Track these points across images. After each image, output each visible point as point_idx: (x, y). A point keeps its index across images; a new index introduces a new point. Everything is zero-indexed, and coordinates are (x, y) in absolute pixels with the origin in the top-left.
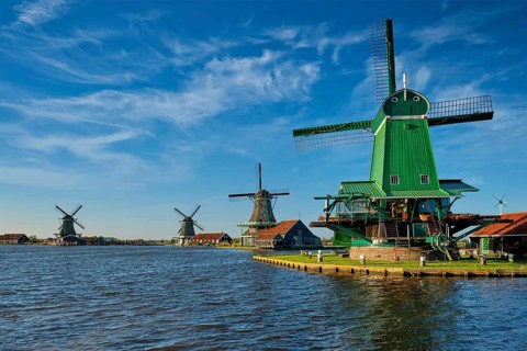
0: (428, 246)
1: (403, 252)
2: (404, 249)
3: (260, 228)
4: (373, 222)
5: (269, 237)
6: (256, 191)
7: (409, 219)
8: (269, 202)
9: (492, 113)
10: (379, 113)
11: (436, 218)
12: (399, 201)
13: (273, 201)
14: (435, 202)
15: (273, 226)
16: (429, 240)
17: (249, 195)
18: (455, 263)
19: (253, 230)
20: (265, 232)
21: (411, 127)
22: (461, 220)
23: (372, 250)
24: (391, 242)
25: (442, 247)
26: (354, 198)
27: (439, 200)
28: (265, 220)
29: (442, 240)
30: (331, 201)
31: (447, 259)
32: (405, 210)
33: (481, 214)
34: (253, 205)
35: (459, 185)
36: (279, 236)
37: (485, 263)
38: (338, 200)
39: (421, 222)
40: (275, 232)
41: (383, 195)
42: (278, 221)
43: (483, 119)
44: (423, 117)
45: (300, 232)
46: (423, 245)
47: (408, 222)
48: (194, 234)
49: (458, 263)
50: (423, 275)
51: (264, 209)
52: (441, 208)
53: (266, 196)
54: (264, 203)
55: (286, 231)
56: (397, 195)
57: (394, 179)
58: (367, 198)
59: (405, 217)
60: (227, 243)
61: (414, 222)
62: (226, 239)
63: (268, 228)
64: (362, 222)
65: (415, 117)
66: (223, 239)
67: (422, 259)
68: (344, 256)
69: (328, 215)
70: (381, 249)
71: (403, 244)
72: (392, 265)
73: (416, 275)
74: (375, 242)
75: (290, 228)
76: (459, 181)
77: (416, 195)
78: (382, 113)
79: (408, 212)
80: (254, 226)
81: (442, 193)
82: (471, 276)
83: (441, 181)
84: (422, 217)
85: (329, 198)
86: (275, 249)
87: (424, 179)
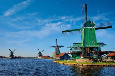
0: (94, 59)
1: (88, 60)
2: (88, 59)
3: (57, 54)
4: (81, 53)
5: (59, 56)
6: (56, 46)
7: (90, 52)
8: (59, 48)
9: (112, 26)
10: (83, 27)
11: (96, 52)
12: (88, 48)
13: (60, 48)
14: (96, 48)
15: (60, 54)
16: (94, 57)
17: (54, 47)
18: (100, 63)
19: (55, 55)
20: (58, 55)
21: (91, 30)
22: (102, 52)
23: (80, 59)
24: (85, 58)
25: (97, 59)
26: (76, 47)
27: (97, 48)
28: (58, 53)
29: (97, 57)
30: (71, 48)
31: (98, 62)
32: (89, 50)
33: (108, 51)
34: (55, 49)
35: (102, 44)
36: (61, 56)
37: (108, 63)
38: (73, 48)
39: (93, 53)
40: (60, 55)
41: (83, 46)
42: (61, 53)
43: (109, 28)
44: (93, 27)
45: (66, 55)
46: (93, 58)
47: (89, 53)
48: (41, 56)
49: (102, 63)
50: (92, 66)
51: (57, 50)
52: (98, 50)
53: (58, 47)
54: (58, 49)
55: (63, 55)
56: (87, 46)
57: (86, 43)
58: (79, 47)
59: (89, 52)
60: (49, 58)
61: (91, 53)
62: (49, 57)
63: (59, 54)
64: (78, 53)
65: (91, 27)
66: (48, 57)
67: (92, 62)
68: (74, 61)
69: (70, 51)
70: (83, 59)
71: (88, 58)
72: (85, 63)
73: (90, 66)
74: (81, 58)
75: (64, 54)
76: (103, 43)
77: (91, 46)
78: (84, 26)
79: (90, 50)
80: (55, 54)
81: (98, 46)
82: (103, 66)
83: (98, 43)
84: (93, 52)
85: (70, 47)
86: (60, 59)
87: (94, 42)
